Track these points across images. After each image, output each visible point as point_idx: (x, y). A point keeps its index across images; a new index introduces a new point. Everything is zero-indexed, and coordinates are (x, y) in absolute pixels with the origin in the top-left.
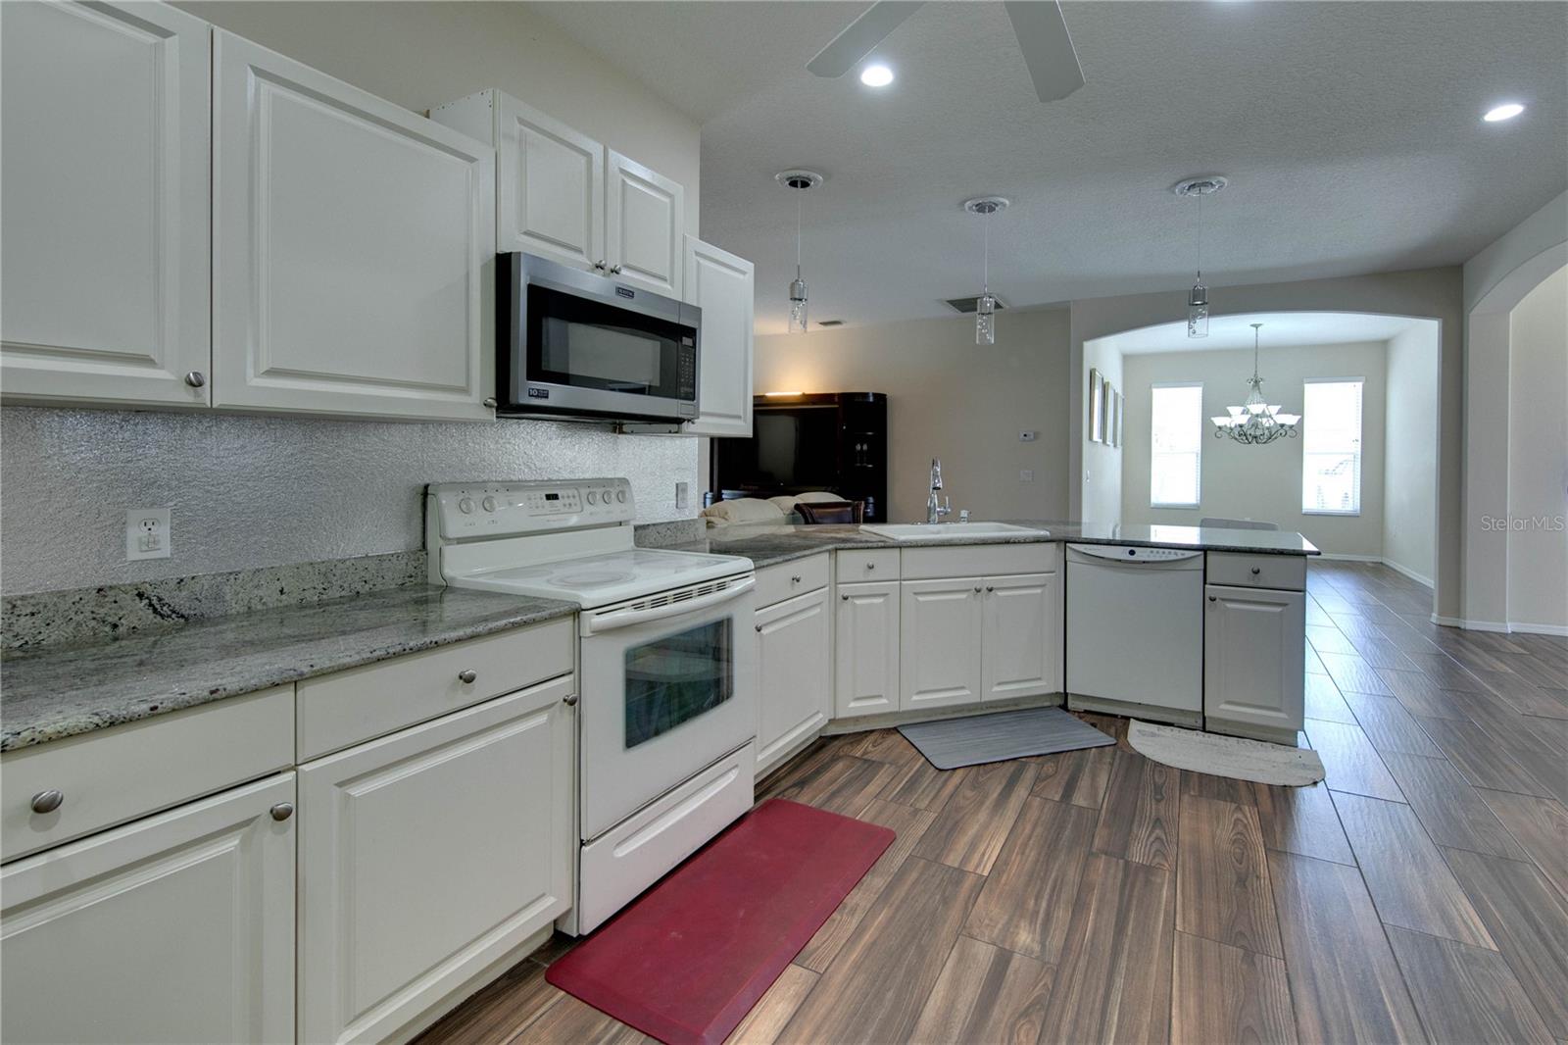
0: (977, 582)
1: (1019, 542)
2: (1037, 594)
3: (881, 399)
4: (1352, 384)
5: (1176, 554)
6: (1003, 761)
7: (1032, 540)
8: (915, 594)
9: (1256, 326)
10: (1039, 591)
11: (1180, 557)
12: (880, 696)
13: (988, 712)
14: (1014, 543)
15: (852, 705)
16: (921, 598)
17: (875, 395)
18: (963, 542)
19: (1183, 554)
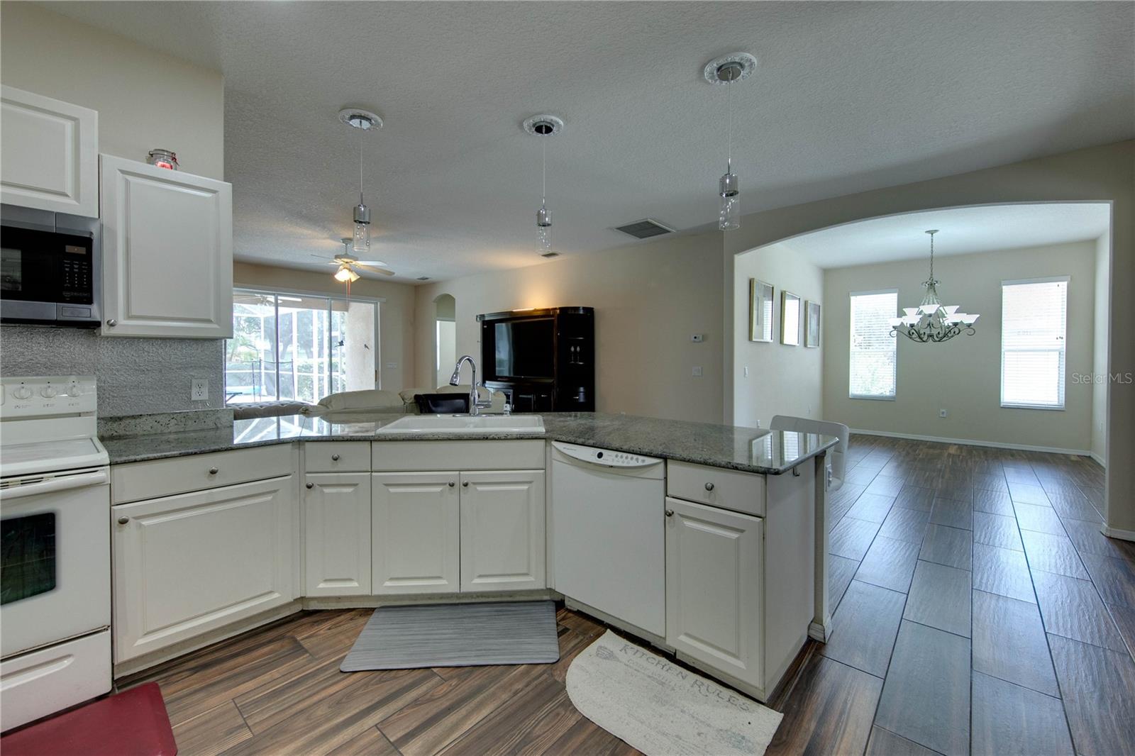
0: (452, 476)
1: (499, 439)
2: (523, 490)
3: (589, 311)
4: (1056, 284)
5: (637, 460)
6: (414, 669)
7: (515, 436)
8: (386, 485)
9: (932, 232)
10: (525, 487)
11: (640, 464)
12: (350, 580)
13: (473, 601)
14: (494, 439)
15: (322, 585)
16: (392, 490)
17: (584, 308)
18: (436, 437)
19: (643, 461)
